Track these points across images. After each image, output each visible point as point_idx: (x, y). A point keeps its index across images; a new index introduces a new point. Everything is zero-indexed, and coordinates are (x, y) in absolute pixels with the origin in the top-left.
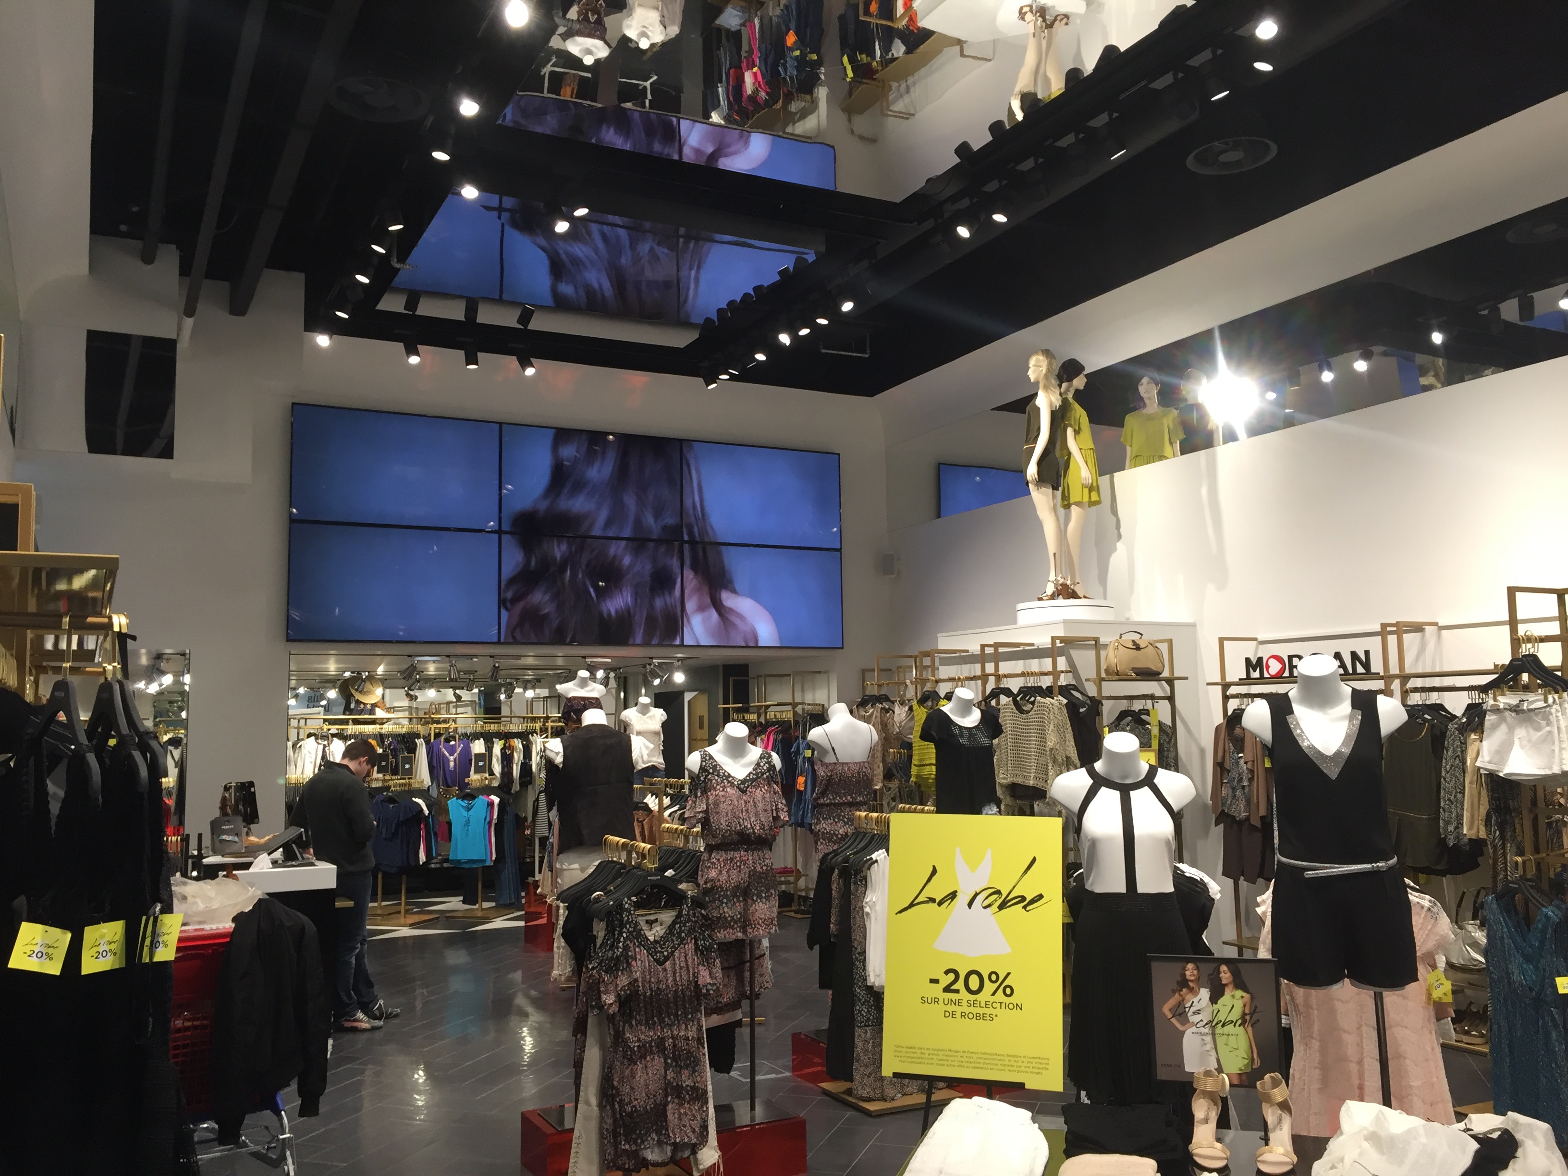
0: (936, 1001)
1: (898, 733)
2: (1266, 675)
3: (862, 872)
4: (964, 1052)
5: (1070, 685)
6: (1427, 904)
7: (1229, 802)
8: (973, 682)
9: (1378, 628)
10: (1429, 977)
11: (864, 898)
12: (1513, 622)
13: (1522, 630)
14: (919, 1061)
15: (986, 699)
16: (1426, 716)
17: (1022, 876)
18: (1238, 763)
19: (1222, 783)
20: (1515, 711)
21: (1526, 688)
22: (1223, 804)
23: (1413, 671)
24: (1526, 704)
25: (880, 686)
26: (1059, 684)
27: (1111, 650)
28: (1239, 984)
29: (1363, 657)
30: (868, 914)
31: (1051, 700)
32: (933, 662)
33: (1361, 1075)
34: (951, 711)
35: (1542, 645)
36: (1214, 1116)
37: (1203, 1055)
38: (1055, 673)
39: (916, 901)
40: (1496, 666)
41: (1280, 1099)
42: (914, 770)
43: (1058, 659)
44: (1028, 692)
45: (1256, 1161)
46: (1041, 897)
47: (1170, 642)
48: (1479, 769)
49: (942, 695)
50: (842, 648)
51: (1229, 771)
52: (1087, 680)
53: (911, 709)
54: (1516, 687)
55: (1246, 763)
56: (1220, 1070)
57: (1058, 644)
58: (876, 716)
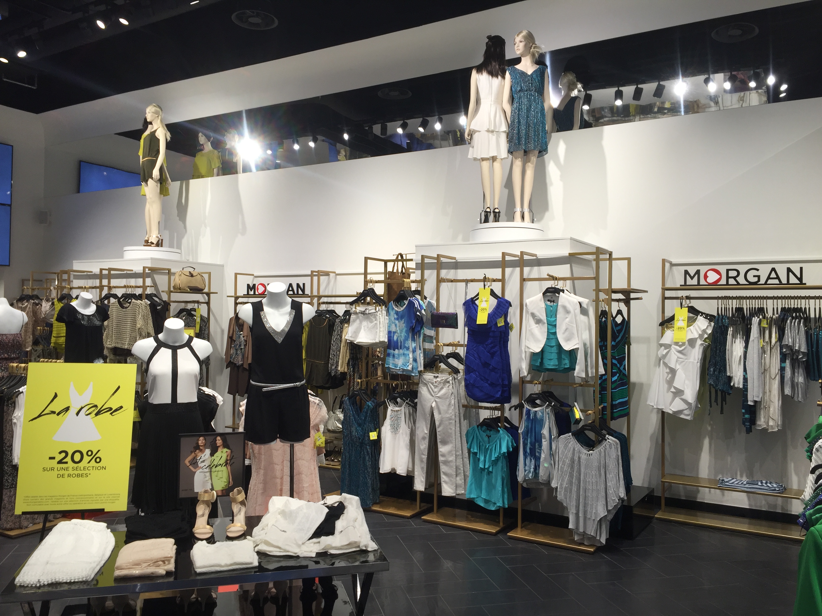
0: (52, 469)
1: (43, 318)
2: (257, 293)
3: (12, 399)
4: (69, 496)
5: (152, 294)
6: (317, 402)
7: (234, 357)
8: (94, 290)
9: (309, 273)
10: (315, 435)
11: (13, 414)
12: (366, 274)
13: (369, 277)
14: (40, 503)
15: (102, 300)
16: (327, 316)
17: (111, 397)
18: (239, 337)
19: (231, 347)
20: (364, 314)
21: (369, 304)
22: (231, 358)
23: (323, 294)
24: (368, 310)
25: (33, 290)
26: (146, 293)
27: (177, 275)
28: (226, 445)
29: (302, 287)
30: (15, 423)
31: (141, 301)
32: (69, 277)
33: (282, 484)
34: (77, 305)
35: (377, 284)
36: (207, 512)
37: (205, 483)
38: (144, 287)
39: (43, 414)
40: (357, 293)
41: (241, 500)
42: (53, 340)
43: (146, 279)
44: (127, 297)
45: (226, 532)
46: (121, 407)
47: (210, 274)
48: (346, 340)
49: (74, 297)
50: (9, 266)
51: (235, 341)
52: (163, 292)
53: (53, 304)
54: (365, 303)
55: (243, 337)
56: (212, 489)
57: (147, 271)
58: (29, 308)
